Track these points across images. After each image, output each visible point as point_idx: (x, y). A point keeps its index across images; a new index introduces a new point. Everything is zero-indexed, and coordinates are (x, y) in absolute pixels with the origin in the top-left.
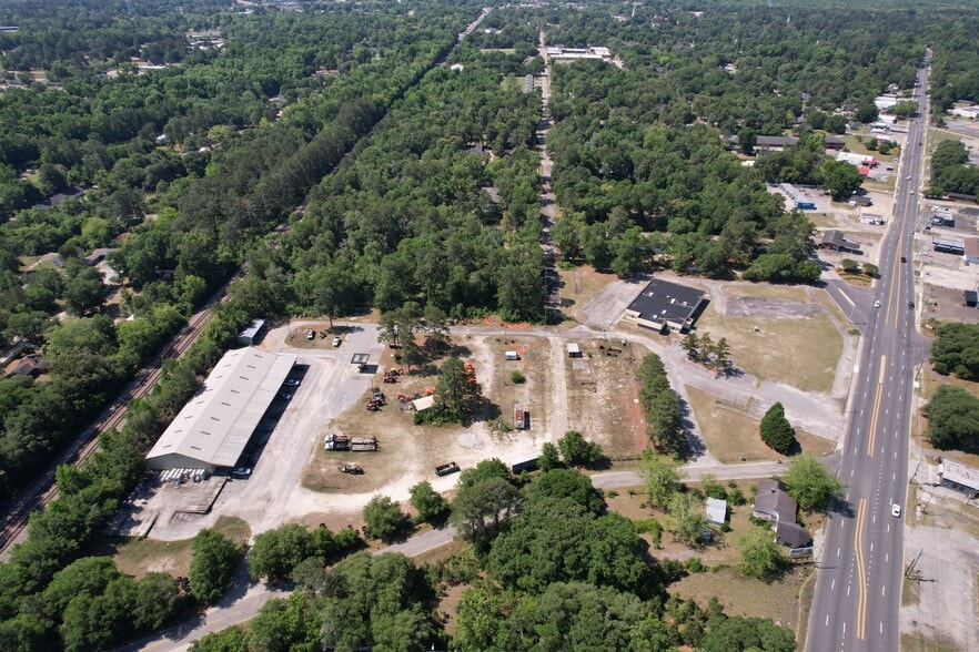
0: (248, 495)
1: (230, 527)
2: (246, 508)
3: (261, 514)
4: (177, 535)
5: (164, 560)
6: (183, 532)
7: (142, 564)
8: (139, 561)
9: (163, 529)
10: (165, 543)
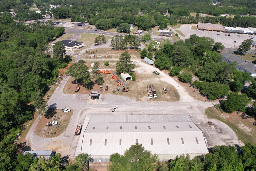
0: (193, 114)
1: (211, 114)
2: (200, 112)
3: (199, 107)
4: (228, 129)
5: (242, 128)
6: (225, 128)
7: (250, 134)
8: (250, 137)
9: (230, 136)
10: (235, 131)
